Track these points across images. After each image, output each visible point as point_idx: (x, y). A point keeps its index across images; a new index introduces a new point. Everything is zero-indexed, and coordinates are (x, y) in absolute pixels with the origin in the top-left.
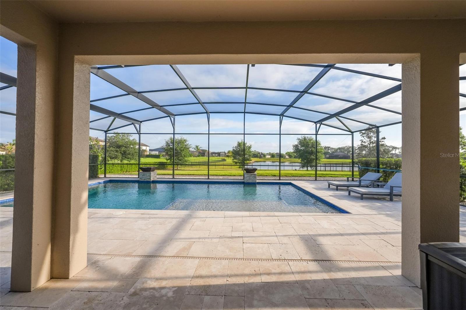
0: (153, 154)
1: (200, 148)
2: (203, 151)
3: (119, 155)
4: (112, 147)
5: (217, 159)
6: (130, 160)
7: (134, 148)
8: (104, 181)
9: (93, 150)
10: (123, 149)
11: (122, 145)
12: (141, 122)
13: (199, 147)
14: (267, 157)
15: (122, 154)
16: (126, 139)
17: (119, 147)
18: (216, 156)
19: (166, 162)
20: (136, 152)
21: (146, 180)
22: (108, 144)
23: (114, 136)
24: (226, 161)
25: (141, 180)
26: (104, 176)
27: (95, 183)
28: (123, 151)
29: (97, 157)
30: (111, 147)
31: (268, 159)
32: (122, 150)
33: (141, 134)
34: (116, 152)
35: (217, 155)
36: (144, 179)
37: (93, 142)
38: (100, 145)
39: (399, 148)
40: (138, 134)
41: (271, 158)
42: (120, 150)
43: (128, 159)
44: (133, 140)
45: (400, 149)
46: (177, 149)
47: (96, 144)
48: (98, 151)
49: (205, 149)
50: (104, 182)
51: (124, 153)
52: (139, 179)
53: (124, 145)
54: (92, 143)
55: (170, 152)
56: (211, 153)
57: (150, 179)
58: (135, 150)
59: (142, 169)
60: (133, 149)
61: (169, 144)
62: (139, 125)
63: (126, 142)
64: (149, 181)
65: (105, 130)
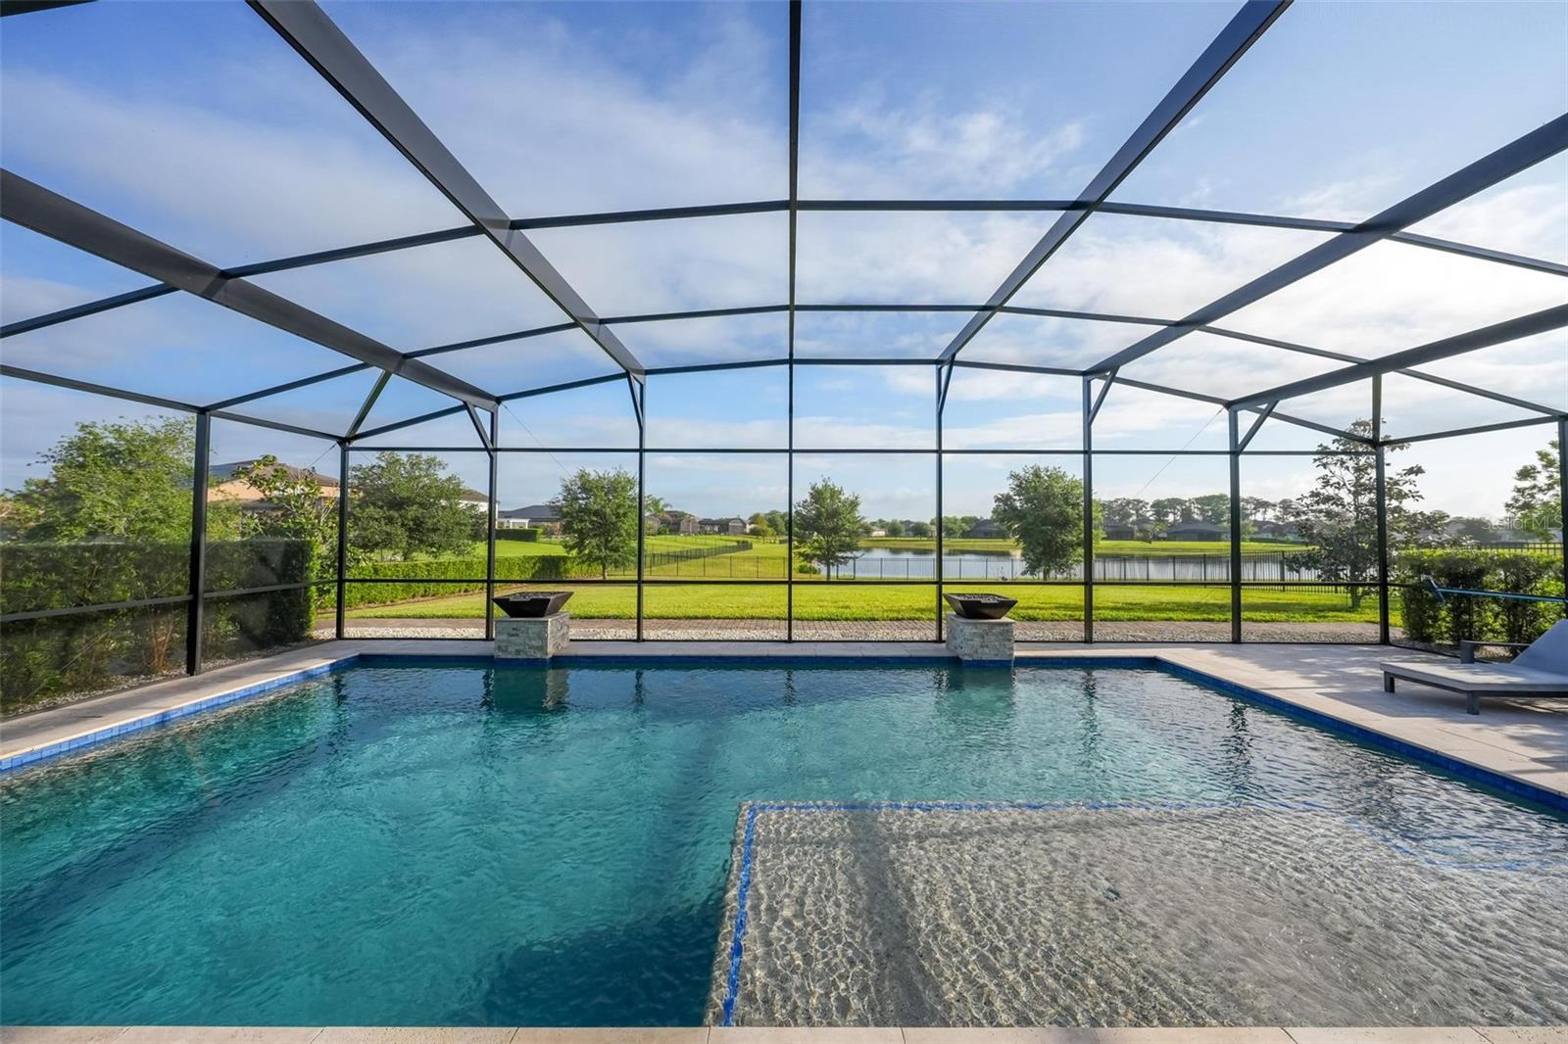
0: (511, 527)
1: (666, 506)
2: (672, 516)
3: (398, 535)
4: (374, 504)
5: (723, 543)
6: (438, 549)
7: (451, 508)
8: (332, 665)
9: (294, 517)
10: (413, 511)
11: (409, 498)
12: (499, 400)
13: (662, 503)
14: (875, 534)
15: (410, 530)
16: (425, 476)
17: (398, 504)
18: (715, 533)
19: (566, 554)
20: (457, 524)
21: (525, 657)
22: (355, 496)
23: (379, 467)
24: (751, 548)
25: (502, 655)
26: (334, 631)
27: (288, 678)
28: (412, 520)
29: (303, 552)
30: (368, 507)
31: (879, 540)
32: (409, 517)
33: (498, 453)
34: (386, 524)
35: (716, 529)
36: (518, 652)
37: (293, 488)
38: (325, 498)
39: (1274, 506)
40: (486, 453)
41: (886, 536)
42: (401, 516)
43: (432, 546)
44: (449, 479)
45: (1278, 509)
46: (605, 513)
47: (306, 495)
48: (313, 525)
49: (679, 510)
50: (334, 669)
51: (418, 525)
52: (492, 644)
53: (418, 500)
54: (290, 491)
55: (581, 521)
56: (700, 523)
57: (543, 648)
58: (454, 514)
59: (503, 603)
60: (448, 512)
61: (575, 493)
62: (489, 414)
63: (422, 488)
64: (537, 659)
65: (341, 436)
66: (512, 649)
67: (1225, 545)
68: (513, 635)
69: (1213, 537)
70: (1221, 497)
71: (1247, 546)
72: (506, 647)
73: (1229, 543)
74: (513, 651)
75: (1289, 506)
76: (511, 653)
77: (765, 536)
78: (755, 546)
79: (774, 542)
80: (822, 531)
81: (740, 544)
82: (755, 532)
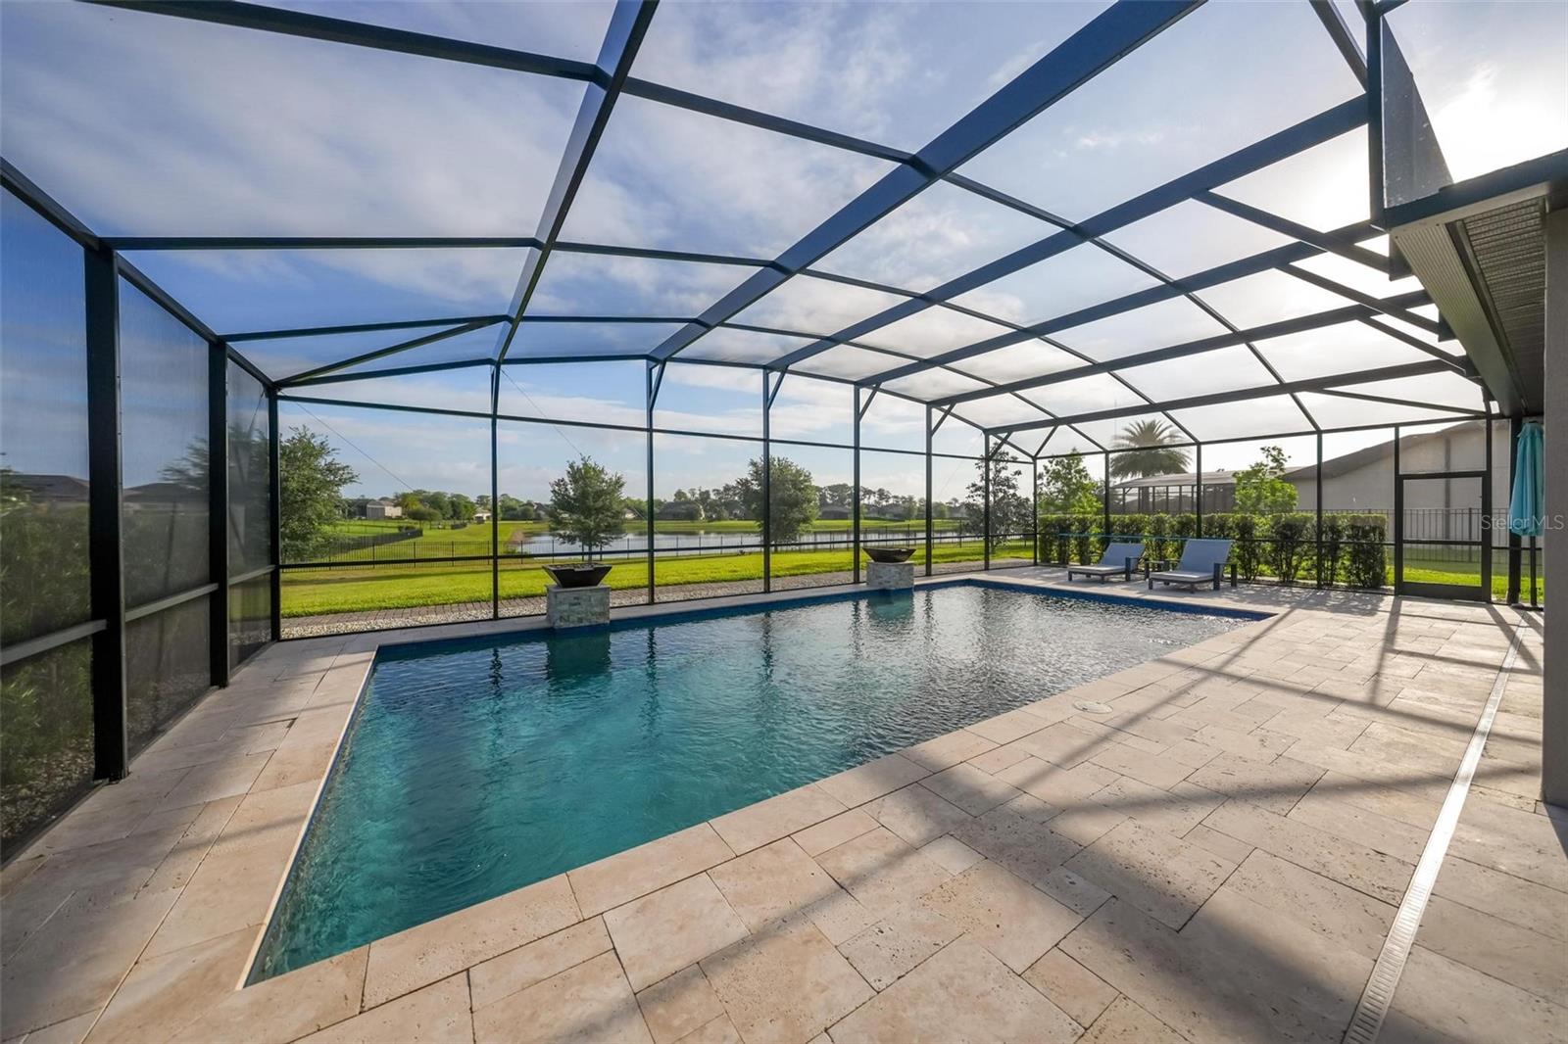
21: (587, 624)
25: (564, 625)
36: (580, 620)
64: (599, 625)
65: (273, 380)
66: (574, 618)
67: (850, 522)
68: (575, 604)
69: (842, 516)
70: (844, 486)
71: (863, 523)
72: (568, 617)
73: (853, 521)
74: (576, 619)
75: (883, 494)
76: (573, 622)
77: (432, 520)
78: (424, 533)
79: (444, 528)
80: (587, 511)
81: (404, 531)
82: (417, 516)
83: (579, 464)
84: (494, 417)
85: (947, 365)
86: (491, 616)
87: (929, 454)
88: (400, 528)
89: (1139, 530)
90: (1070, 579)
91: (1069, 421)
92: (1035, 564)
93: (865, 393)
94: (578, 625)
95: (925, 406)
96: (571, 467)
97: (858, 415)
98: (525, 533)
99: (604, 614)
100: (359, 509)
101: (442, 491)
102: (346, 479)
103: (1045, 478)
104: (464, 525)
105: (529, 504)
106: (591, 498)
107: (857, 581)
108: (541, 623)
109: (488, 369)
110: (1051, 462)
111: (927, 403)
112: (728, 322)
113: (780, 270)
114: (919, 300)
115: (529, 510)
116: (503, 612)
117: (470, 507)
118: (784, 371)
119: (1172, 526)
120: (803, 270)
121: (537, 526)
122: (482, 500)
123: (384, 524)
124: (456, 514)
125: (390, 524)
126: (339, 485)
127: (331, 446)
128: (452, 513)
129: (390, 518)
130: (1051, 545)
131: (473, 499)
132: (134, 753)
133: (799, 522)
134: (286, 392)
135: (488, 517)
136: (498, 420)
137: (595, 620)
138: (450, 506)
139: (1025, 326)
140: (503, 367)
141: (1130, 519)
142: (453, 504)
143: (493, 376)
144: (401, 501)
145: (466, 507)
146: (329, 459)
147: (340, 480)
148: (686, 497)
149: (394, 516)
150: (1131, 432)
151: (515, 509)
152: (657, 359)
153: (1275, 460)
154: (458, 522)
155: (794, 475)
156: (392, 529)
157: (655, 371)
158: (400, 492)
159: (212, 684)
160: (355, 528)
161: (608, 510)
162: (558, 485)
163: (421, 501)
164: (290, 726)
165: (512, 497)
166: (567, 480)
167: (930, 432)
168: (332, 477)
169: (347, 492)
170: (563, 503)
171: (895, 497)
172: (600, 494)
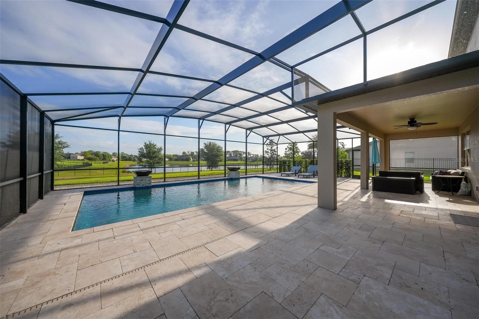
21: (145, 186)
65: (53, 120)
68: (142, 181)
76: (141, 185)
77: (96, 160)
78: (92, 165)
79: (100, 163)
80: (151, 158)
81: (85, 164)
82: (89, 159)
83: (148, 143)
84: (119, 131)
85: (247, 120)
86: (117, 184)
87: (246, 143)
88: (83, 163)
89: (302, 163)
90: (281, 176)
91: (283, 135)
92: (277, 172)
93: (228, 126)
94: (142, 186)
95: (245, 130)
96: (145, 144)
97: (226, 132)
98: (130, 165)
99: (150, 183)
100: (68, 157)
101: (99, 151)
102: (65, 146)
103: (287, 149)
104: (107, 162)
105: (131, 155)
106: (151, 154)
107: (225, 176)
108: (132, 186)
109: (117, 118)
110: (289, 145)
111: (246, 129)
112: (185, 108)
113: (219, 84)
114: (260, 95)
115: (131, 157)
116: (120, 184)
117: (110, 156)
118: (204, 120)
119: (309, 162)
120: (226, 84)
121: (134, 163)
122: (114, 154)
123: (77, 162)
124: (104, 159)
125: (79, 162)
126: (63, 148)
127: (60, 136)
128: (103, 158)
129: (79, 160)
130: (282, 167)
131: (111, 154)
132: (29, 207)
133: (219, 161)
134: (57, 123)
135: (116, 160)
136: (120, 132)
137: (147, 185)
138: (102, 156)
139: (262, 112)
140: (121, 117)
141: (300, 160)
142: (103, 155)
143: (118, 120)
144: (83, 154)
145: (108, 156)
146: (59, 140)
147: (63, 147)
148: (186, 154)
149: (81, 159)
150: (314, 137)
151: (126, 157)
152: (167, 116)
153: (343, 146)
154: (105, 161)
155: (217, 147)
156: (81, 163)
157: (166, 119)
158: (83, 151)
159: (39, 198)
160: (67, 163)
161: (157, 157)
162: (141, 149)
163: (91, 154)
164: (65, 205)
165: (125, 153)
166: (144, 148)
167: (247, 137)
168: (61, 146)
169: (66, 151)
170: (142, 155)
171: (253, 154)
172: (154, 153)
